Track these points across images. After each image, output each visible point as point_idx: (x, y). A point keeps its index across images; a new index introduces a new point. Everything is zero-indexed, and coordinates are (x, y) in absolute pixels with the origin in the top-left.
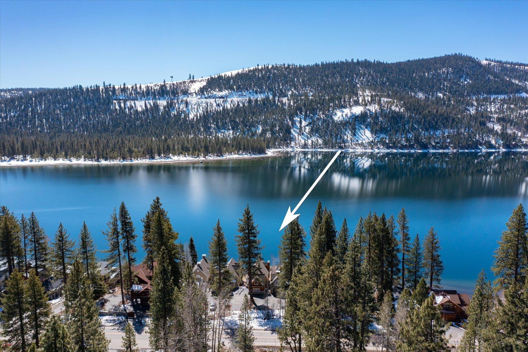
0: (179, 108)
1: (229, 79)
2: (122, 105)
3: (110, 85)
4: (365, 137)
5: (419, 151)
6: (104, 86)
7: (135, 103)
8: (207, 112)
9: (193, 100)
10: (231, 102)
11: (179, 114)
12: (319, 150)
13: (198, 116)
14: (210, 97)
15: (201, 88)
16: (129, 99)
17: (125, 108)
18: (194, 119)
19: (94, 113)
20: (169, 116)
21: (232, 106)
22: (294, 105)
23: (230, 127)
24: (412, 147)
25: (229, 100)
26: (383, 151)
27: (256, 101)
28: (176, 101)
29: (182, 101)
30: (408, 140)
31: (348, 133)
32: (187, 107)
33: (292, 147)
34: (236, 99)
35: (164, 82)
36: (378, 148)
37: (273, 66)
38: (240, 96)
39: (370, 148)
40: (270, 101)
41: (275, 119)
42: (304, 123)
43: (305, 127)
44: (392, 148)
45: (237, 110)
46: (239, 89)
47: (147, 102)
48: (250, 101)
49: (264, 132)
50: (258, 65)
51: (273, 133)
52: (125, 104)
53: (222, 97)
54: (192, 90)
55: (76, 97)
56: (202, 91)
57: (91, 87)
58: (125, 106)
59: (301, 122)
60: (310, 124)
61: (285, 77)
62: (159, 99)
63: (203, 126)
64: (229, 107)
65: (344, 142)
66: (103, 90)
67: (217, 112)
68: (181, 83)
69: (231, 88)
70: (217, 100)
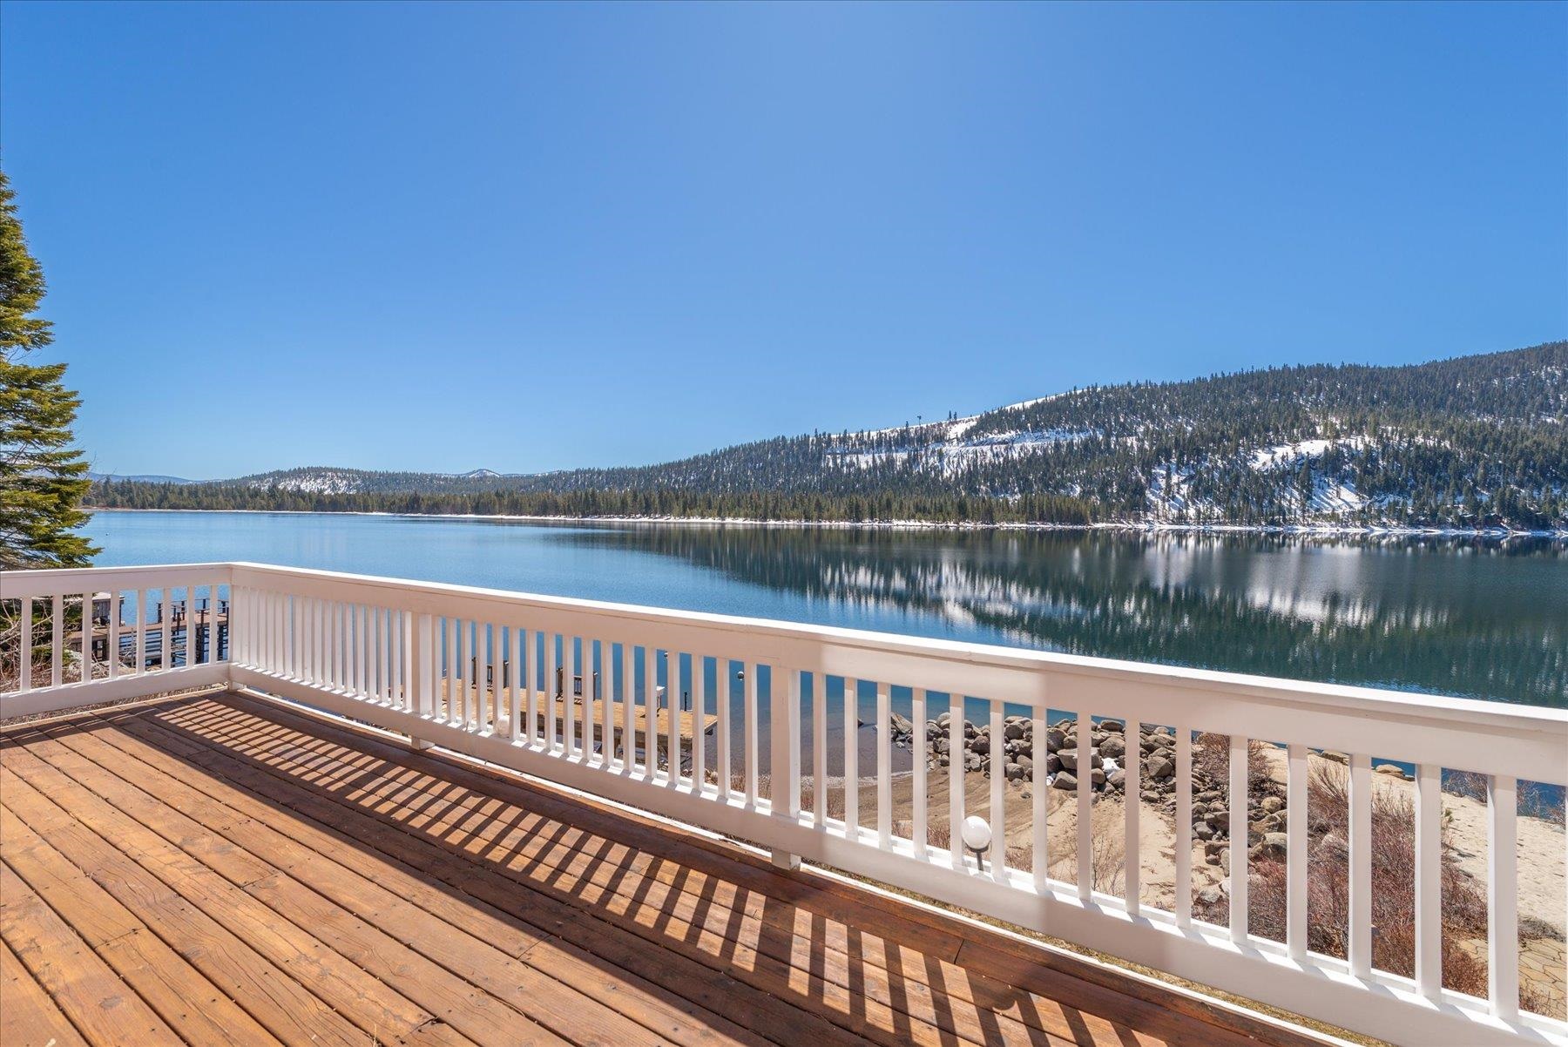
0: (927, 463)
1: (1018, 413)
2: (839, 461)
3: (824, 434)
4: (1340, 502)
5: (1521, 533)
6: (816, 436)
7: (857, 458)
8: (975, 466)
9: (952, 449)
10: (1021, 449)
11: (927, 473)
12: (1215, 528)
13: (960, 472)
14: (982, 444)
15: (966, 431)
16: (850, 453)
17: (842, 466)
18: (951, 477)
19: (796, 472)
20: (910, 474)
21: (1022, 455)
22: (1151, 448)
23: (1017, 489)
24: (1492, 522)
25: (1017, 446)
26: (1397, 531)
27: (1071, 445)
28: (923, 453)
29: (933, 452)
30: (1476, 507)
31: (1292, 495)
32: (941, 460)
33: (1149, 521)
34: (1029, 445)
35: (907, 425)
36: (1384, 525)
37: (1105, 387)
38: (1037, 439)
39: (1358, 523)
40: (1099, 444)
41: (1109, 473)
42: (1175, 479)
43: (1178, 484)
44: (1426, 524)
45: (1031, 460)
46: (1036, 427)
47: (876, 455)
48: (1058, 446)
49: (1086, 494)
50: (1075, 389)
51: (1104, 498)
52: (842, 459)
53: (1004, 442)
54: (952, 435)
55: (775, 452)
56: (968, 436)
57: (798, 438)
58: (842, 462)
59: (1168, 477)
60: (1191, 478)
61: (1130, 402)
62: (897, 451)
63: (965, 489)
64: (1016, 456)
65: (1281, 511)
66: (813, 440)
67: (993, 465)
68: (934, 426)
69: (1022, 427)
70: (994, 447)
